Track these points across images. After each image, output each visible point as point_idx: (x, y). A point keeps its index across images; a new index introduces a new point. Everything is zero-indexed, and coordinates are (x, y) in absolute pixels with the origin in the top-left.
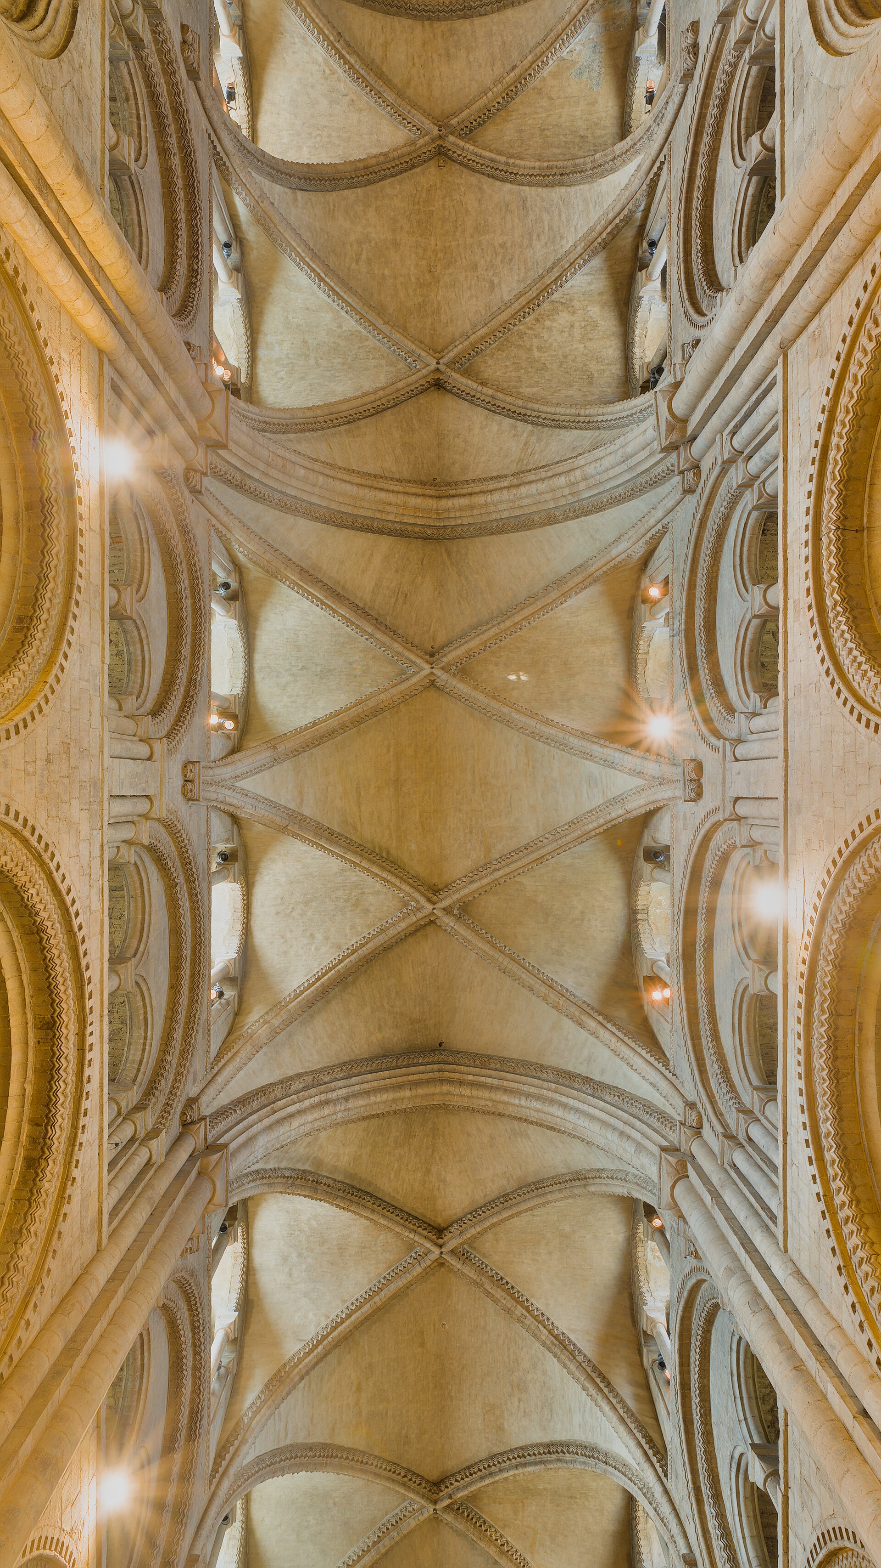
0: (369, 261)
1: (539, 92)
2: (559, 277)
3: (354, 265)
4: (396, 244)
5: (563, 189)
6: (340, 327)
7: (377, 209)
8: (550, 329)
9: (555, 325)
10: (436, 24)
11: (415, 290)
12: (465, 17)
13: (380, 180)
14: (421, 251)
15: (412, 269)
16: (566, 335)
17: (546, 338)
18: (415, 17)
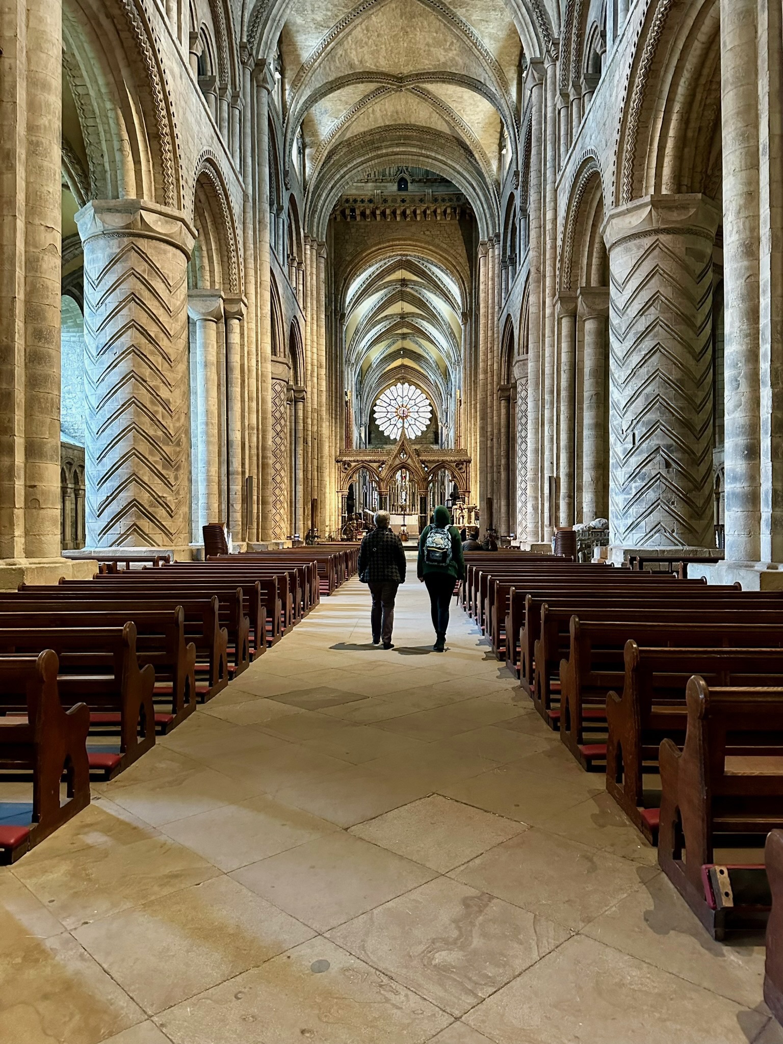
0: (445, 41)
1: (347, 103)
2: (326, 46)
3: (455, 41)
4: (428, 45)
5: (330, 79)
6: (467, 11)
7: (439, 61)
8: (327, 10)
9: (324, 12)
10: (404, 123)
11: (417, 24)
12: (388, 126)
13: (436, 72)
14: (413, 41)
15: (418, 34)
16: (316, 6)
17: (329, 4)
18: (414, 125)
